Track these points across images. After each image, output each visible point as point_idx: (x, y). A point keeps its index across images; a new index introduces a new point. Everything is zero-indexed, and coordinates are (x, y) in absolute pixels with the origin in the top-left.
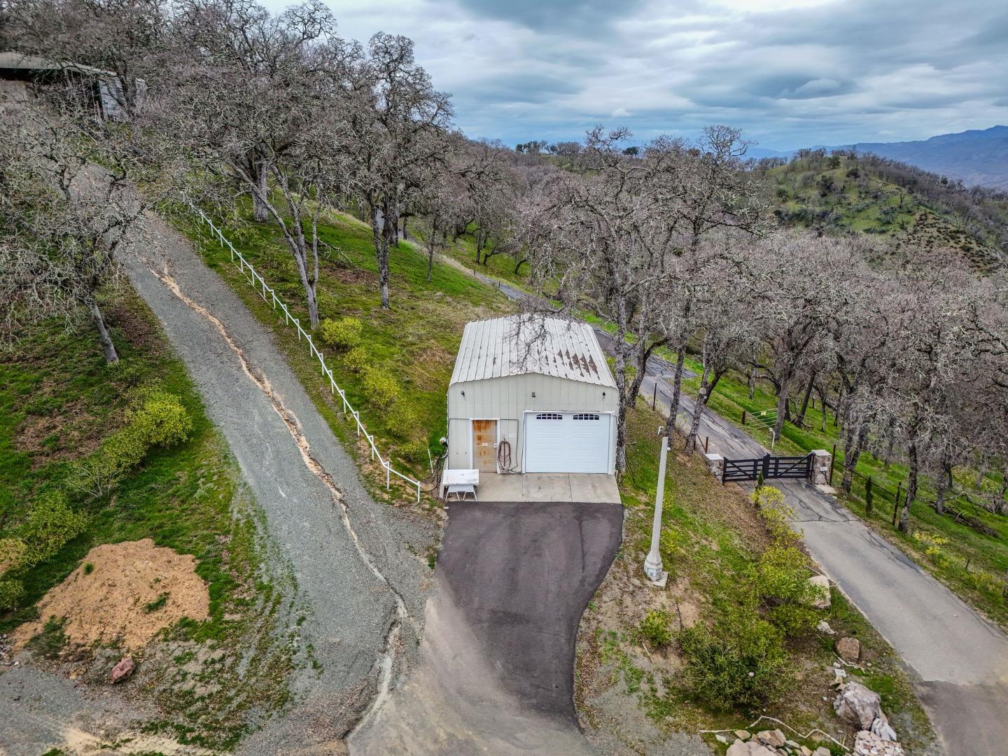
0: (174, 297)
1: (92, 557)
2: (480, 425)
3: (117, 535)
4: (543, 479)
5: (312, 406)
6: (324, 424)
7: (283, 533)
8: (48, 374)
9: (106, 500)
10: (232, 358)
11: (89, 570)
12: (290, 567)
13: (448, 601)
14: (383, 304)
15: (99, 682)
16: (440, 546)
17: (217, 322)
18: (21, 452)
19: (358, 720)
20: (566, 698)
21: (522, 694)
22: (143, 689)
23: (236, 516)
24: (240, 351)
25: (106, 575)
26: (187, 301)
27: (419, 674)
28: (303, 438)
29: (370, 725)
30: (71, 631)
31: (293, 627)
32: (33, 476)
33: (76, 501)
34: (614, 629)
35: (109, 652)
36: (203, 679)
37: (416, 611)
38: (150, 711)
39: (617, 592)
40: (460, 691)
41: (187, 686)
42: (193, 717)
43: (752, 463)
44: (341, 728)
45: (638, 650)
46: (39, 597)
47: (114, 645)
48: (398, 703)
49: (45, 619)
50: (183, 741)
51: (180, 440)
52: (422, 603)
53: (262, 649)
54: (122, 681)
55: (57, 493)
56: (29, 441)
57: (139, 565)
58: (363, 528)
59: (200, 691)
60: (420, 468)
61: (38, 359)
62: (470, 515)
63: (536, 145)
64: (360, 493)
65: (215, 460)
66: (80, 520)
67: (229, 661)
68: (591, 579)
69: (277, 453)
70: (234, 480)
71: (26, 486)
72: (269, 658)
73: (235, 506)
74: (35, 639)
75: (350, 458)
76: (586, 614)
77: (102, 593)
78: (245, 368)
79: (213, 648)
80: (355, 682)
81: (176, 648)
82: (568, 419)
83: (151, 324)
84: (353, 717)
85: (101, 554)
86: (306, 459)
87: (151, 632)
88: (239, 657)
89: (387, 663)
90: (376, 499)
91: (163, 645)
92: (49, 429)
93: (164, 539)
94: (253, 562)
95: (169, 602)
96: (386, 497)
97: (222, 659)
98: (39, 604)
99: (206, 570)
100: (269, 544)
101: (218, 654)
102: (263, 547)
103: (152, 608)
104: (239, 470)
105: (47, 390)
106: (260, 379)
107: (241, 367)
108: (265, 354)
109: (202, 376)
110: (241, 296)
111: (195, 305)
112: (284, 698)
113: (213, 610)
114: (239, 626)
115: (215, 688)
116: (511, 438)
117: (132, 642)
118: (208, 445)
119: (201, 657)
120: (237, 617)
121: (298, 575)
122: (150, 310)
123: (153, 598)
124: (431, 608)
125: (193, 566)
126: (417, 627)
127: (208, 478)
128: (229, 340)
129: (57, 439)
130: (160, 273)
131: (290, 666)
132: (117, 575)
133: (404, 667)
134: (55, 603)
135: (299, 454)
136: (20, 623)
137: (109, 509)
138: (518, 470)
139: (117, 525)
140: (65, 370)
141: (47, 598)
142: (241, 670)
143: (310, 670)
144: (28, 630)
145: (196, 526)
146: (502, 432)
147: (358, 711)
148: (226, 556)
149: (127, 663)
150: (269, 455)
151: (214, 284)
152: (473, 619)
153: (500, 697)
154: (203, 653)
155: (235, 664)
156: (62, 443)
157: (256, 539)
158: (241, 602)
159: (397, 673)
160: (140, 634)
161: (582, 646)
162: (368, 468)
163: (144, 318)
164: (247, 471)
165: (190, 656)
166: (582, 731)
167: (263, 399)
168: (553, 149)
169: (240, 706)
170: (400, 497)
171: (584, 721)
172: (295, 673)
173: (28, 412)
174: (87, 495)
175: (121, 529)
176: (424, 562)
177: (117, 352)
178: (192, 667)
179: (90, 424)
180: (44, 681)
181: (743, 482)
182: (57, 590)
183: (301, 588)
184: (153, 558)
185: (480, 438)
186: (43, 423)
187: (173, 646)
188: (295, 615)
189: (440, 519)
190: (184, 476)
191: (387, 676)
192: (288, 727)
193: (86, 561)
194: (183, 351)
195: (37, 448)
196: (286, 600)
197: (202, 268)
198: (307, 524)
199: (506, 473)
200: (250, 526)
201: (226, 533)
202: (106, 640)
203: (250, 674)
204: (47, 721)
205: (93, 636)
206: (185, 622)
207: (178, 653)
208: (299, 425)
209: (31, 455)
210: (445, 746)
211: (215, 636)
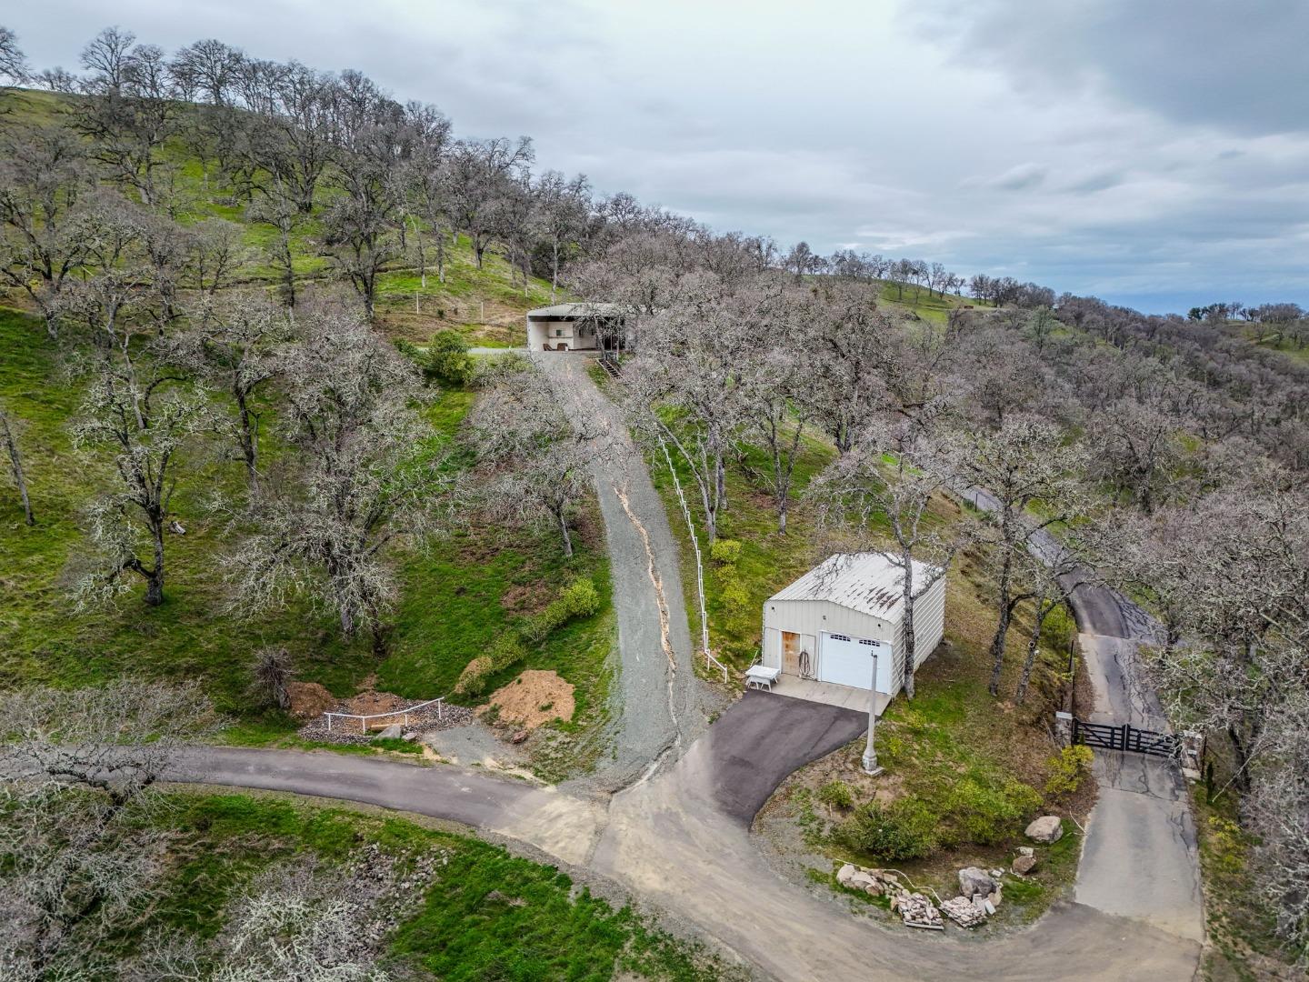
0: (622, 511)
1: (523, 676)
2: (788, 636)
3: (539, 666)
4: (830, 687)
5: (683, 604)
6: (685, 618)
7: (627, 683)
8: (530, 559)
9: (539, 644)
10: (644, 561)
11: (520, 682)
12: (624, 703)
13: (708, 743)
14: (781, 530)
15: (507, 741)
16: (724, 713)
17: (644, 532)
18: (503, 606)
19: (623, 788)
20: (751, 813)
21: (725, 803)
22: (527, 749)
23: (605, 666)
24: (652, 557)
25: (527, 686)
26: (630, 514)
27: (669, 776)
28: (667, 626)
29: (629, 792)
30: (502, 713)
31: (611, 735)
32: (506, 623)
33: (524, 640)
34: (810, 788)
35: (517, 727)
36: (556, 750)
37: (686, 745)
38: (525, 759)
39: (829, 766)
40: (687, 791)
41: (547, 752)
42: (545, 766)
43: (1109, 731)
44: (612, 789)
45: (823, 805)
46: (492, 692)
47: (520, 725)
48: (649, 786)
49: (492, 705)
50: (536, 775)
51: (588, 613)
52: (692, 740)
53: (591, 742)
54: (518, 742)
55: (514, 634)
56: (509, 602)
57: (544, 683)
58: (680, 690)
59: (553, 755)
60: (743, 662)
61: (527, 547)
62: (757, 699)
63: (1223, 309)
64: (688, 668)
65: (606, 630)
66: (521, 652)
67: (571, 745)
68: (812, 755)
69: (646, 632)
70: (612, 644)
71: (501, 628)
72: (592, 748)
73: (607, 661)
74: (484, 714)
75: (692, 644)
76: (795, 774)
77: (522, 696)
78: (650, 570)
79: (566, 736)
80: (631, 770)
81: (549, 732)
82: (854, 643)
83: (600, 530)
84: (621, 785)
85: (528, 675)
86: (663, 640)
87: (539, 722)
88: (577, 744)
89: (654, 767)
90: (697, 674)
91: (543, 730)
92: (521, 595)
93: (562, 673)
94: (605, 695)
95: (553, 708)
96: (704, 674)
97: (569, 743)
98: (491, 696)
99: (577, 695)
100: (617, 686)
101: (568, 739)
102: (613, 688)
103: (544, 709)
104: (618, 639)
105: (527, 568)
106: (657, 580)
107: (647, 569)
108: (667, 561)
109: (619, 573)
110: (669, 513)
111: (634, 518)
112: (592, 769)
113: (574, 717)
114: (583, 728)
115: (560, 755)
116: (810, 650)
117: (529, 725)
118: (607, 620)
119: (559, 740)
120: (585, 724)
121: (626, 708)
122: (603, 519)
123: (545, 703)
124: (695, 745)
125: (572, 691)
126: (681, 752)
127: (598, 640)
128: (648, 548)
129: (524, 602)
130: (620, 491)
131: (601, 754)
132: (532, 687)
133: (662, 771)
134: (499, 697)
135: (660, 635)
136: (480, 704)
137: (540, 650)
138: (814, 677)
139: (542, 660)
140: (540, 557)
141: (495, 694)
142: (576, 750)
143: (610, 759)
144: (483, 708)
145: (582, 669)
146: (804, 644)
147: (626, 784)
148: (592, 689)
149: (522, 734)
150: (640, 633)
151: (654, 502)
152: (717, 757)
153: (710, 800)
154: (561, 737)
155: (575, 746)
156: (526, 605)
157: (611, 683)
158: (590, 717)
159: (656, 772)
160: (535, 721)
161: (781, 790)
162: (699, 654)
163: (598, 524)
164: (622, 641)
165: (554, 738)
166: (750, 831)
167: (652, 594)
168: (1252, 313)
169: (569, 767)
170: (714, 678)
171: (755, 827)
172: (602, 758)
173: (513, 582)
174: (531, 639)
175: (543, 663)
176: (707, 719)
177: (572, 547)
178: (553, 744)
179: (544, 595)
180: (483, 734)
181: (1099, 749)
182: (501, 690)
183: (625, 715)
184: (552, 681)
185: (787, 646)
186: (520, 590)
187: (548, 731)
188: (614, 730)
189: (735, 697)
190: (585, 636)
191: (651, 772)
192: (587, 782)
193: (519, 677)
194: (613, 552)
195: (513, 606)
196: (613, 721)
197: (650, 488)
198: (644, 681)
199: (806, 678)
200: (611, 674)
201: (597, 676)
202: (517, 721)
203: (580, 753)
204: (478, 751)
205: (512, 718)
206: (558, 721)
207: (549, 735)
208: (669, 617)
209: (508, 609)
210: (663, 812)
211: (570, 731)
